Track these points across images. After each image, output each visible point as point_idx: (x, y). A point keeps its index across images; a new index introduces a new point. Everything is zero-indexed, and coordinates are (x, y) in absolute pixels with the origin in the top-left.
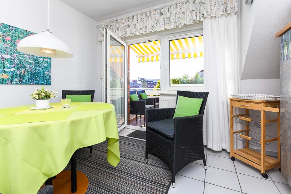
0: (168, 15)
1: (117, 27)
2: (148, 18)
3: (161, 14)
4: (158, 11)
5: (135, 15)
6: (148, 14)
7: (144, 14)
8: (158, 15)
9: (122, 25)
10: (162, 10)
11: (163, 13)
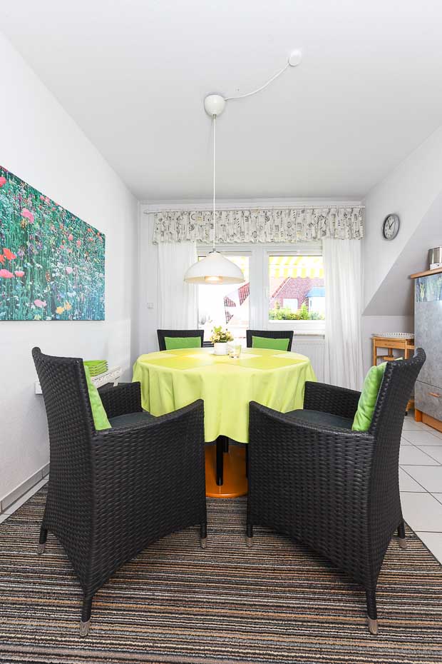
0: (277, 222)
1: (191, 223)
2: (247, 220)
3: (267, 219)
4: (261, 213)
5: (225, 211)
6: (247, 214)
7: (240, 213)
8: (262, 219)
9: (200, 223)
10: (268, 214)
11: (271, 217)
